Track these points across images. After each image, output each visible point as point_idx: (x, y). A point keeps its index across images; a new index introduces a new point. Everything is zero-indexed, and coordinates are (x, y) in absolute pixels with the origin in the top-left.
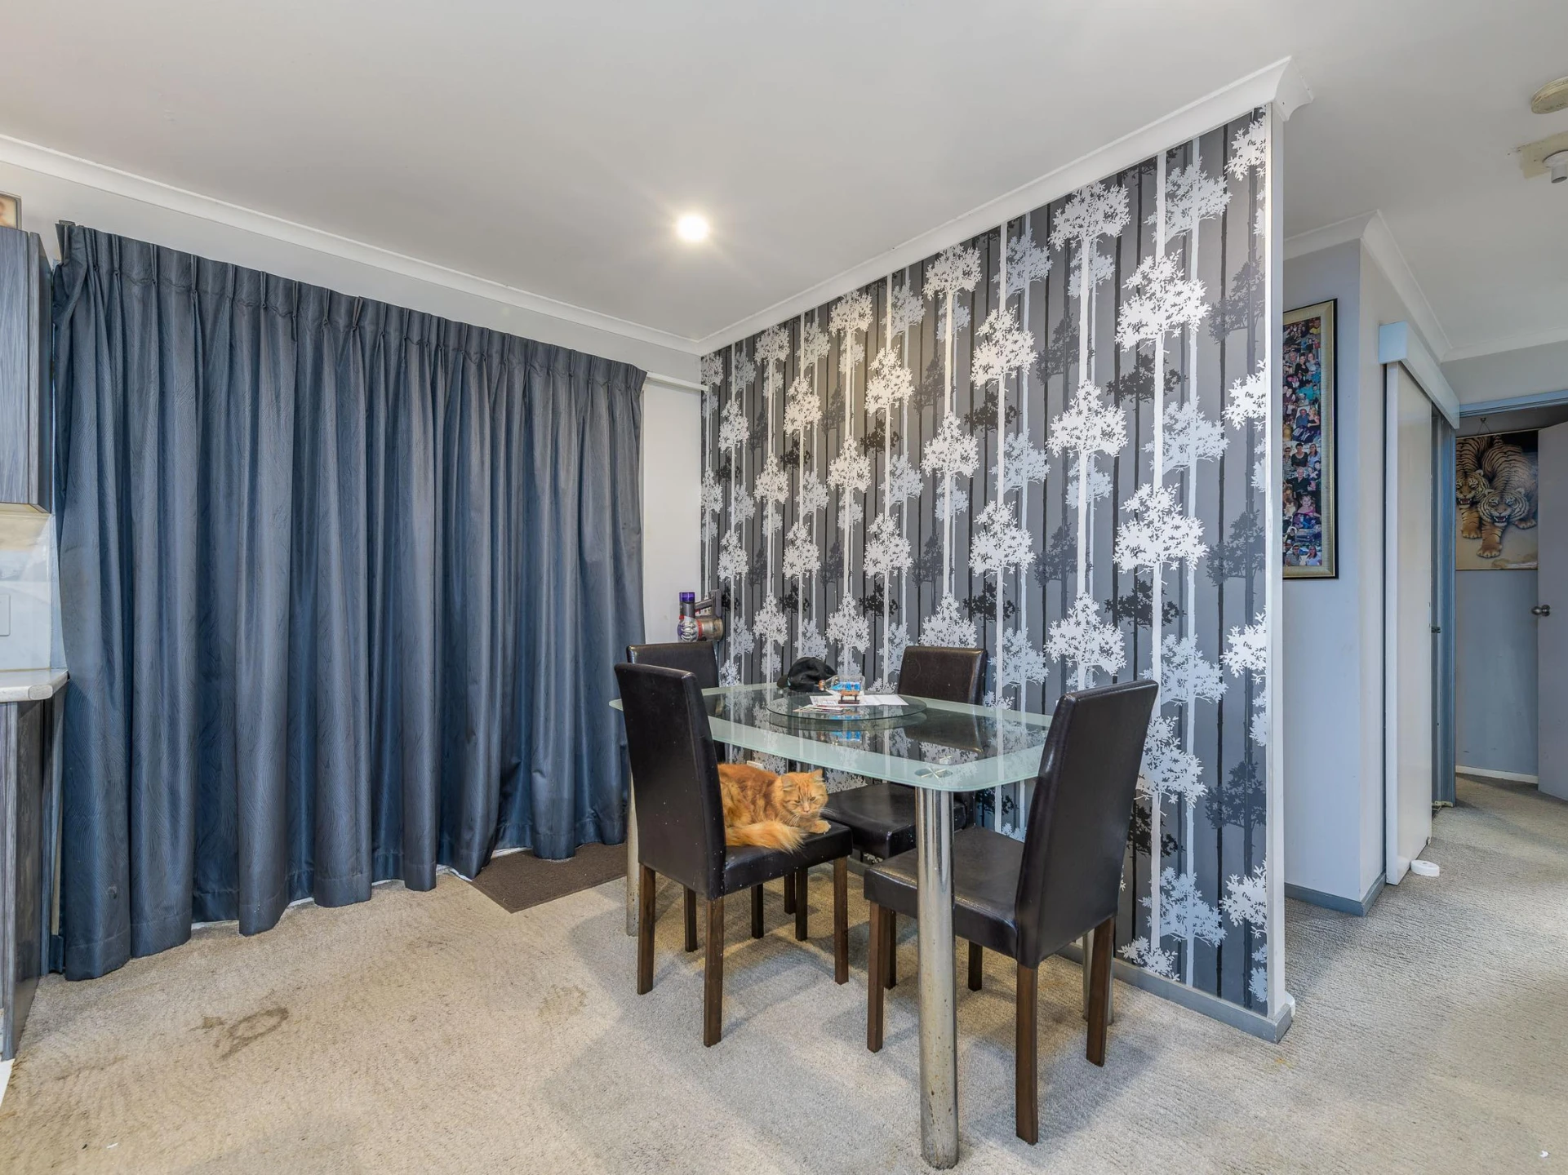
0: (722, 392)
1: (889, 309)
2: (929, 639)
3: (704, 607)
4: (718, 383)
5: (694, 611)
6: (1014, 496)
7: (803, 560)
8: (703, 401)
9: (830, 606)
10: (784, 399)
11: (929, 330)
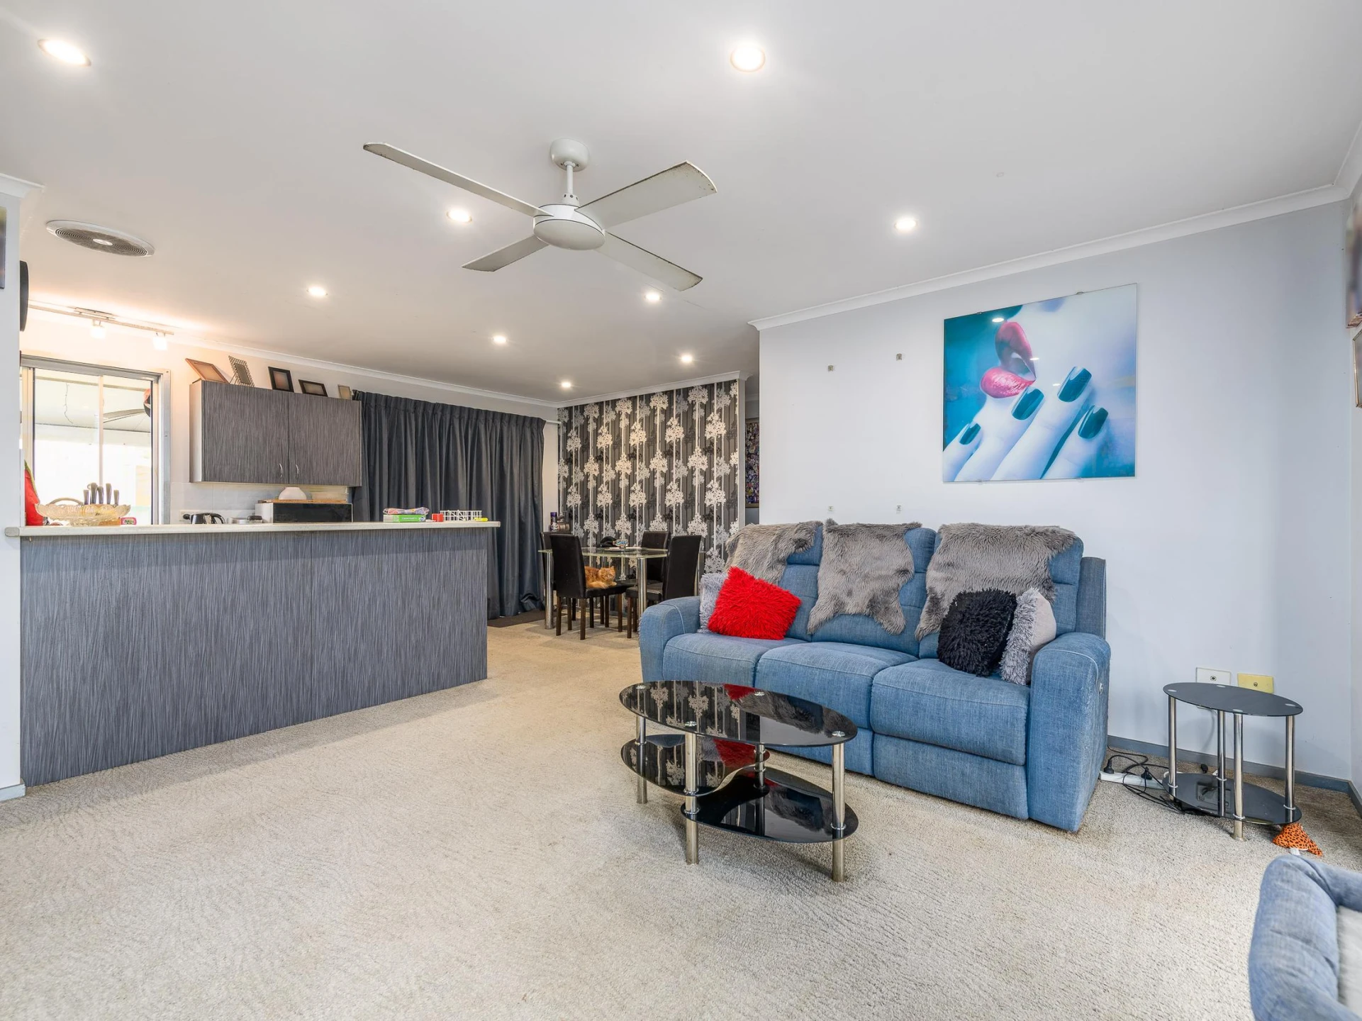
0: (568, 426)
1: (638, 408)
2: (652, 529)
3: (561, 518)
4: (566, 421)
5: (557, 520)
6: (678, 480)
7: (605, 499)
8: (559, 428)
9: (616, 517)
10: (597, 434)
11: (651, 420)
